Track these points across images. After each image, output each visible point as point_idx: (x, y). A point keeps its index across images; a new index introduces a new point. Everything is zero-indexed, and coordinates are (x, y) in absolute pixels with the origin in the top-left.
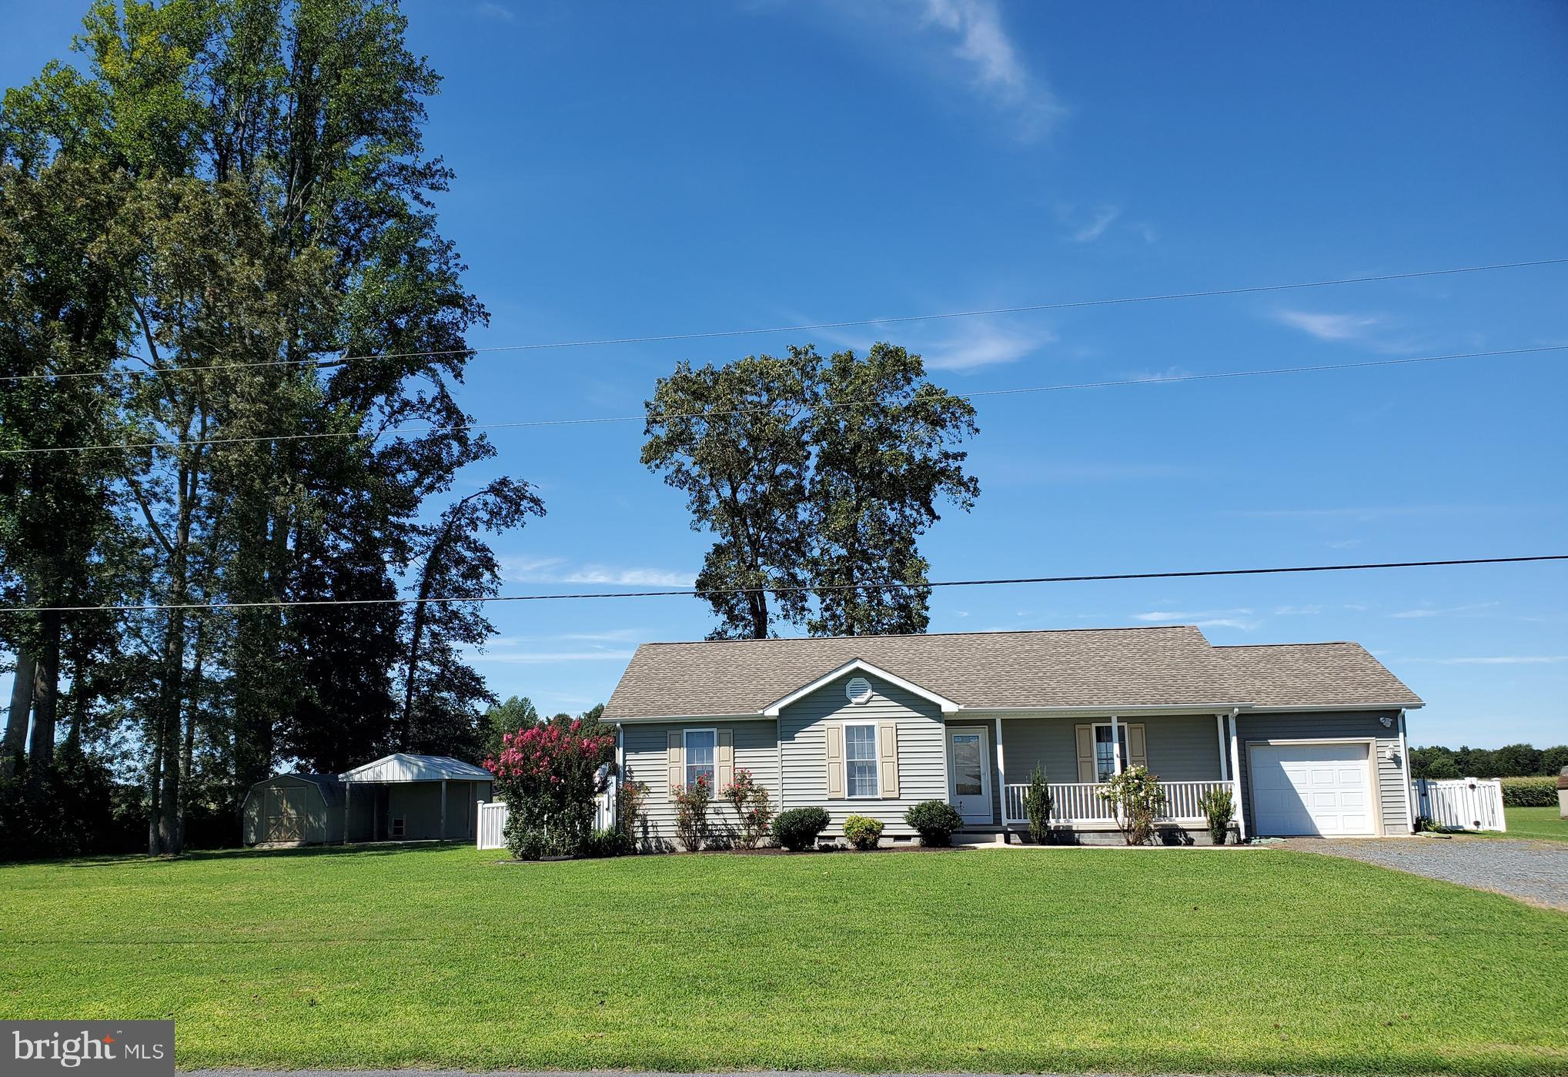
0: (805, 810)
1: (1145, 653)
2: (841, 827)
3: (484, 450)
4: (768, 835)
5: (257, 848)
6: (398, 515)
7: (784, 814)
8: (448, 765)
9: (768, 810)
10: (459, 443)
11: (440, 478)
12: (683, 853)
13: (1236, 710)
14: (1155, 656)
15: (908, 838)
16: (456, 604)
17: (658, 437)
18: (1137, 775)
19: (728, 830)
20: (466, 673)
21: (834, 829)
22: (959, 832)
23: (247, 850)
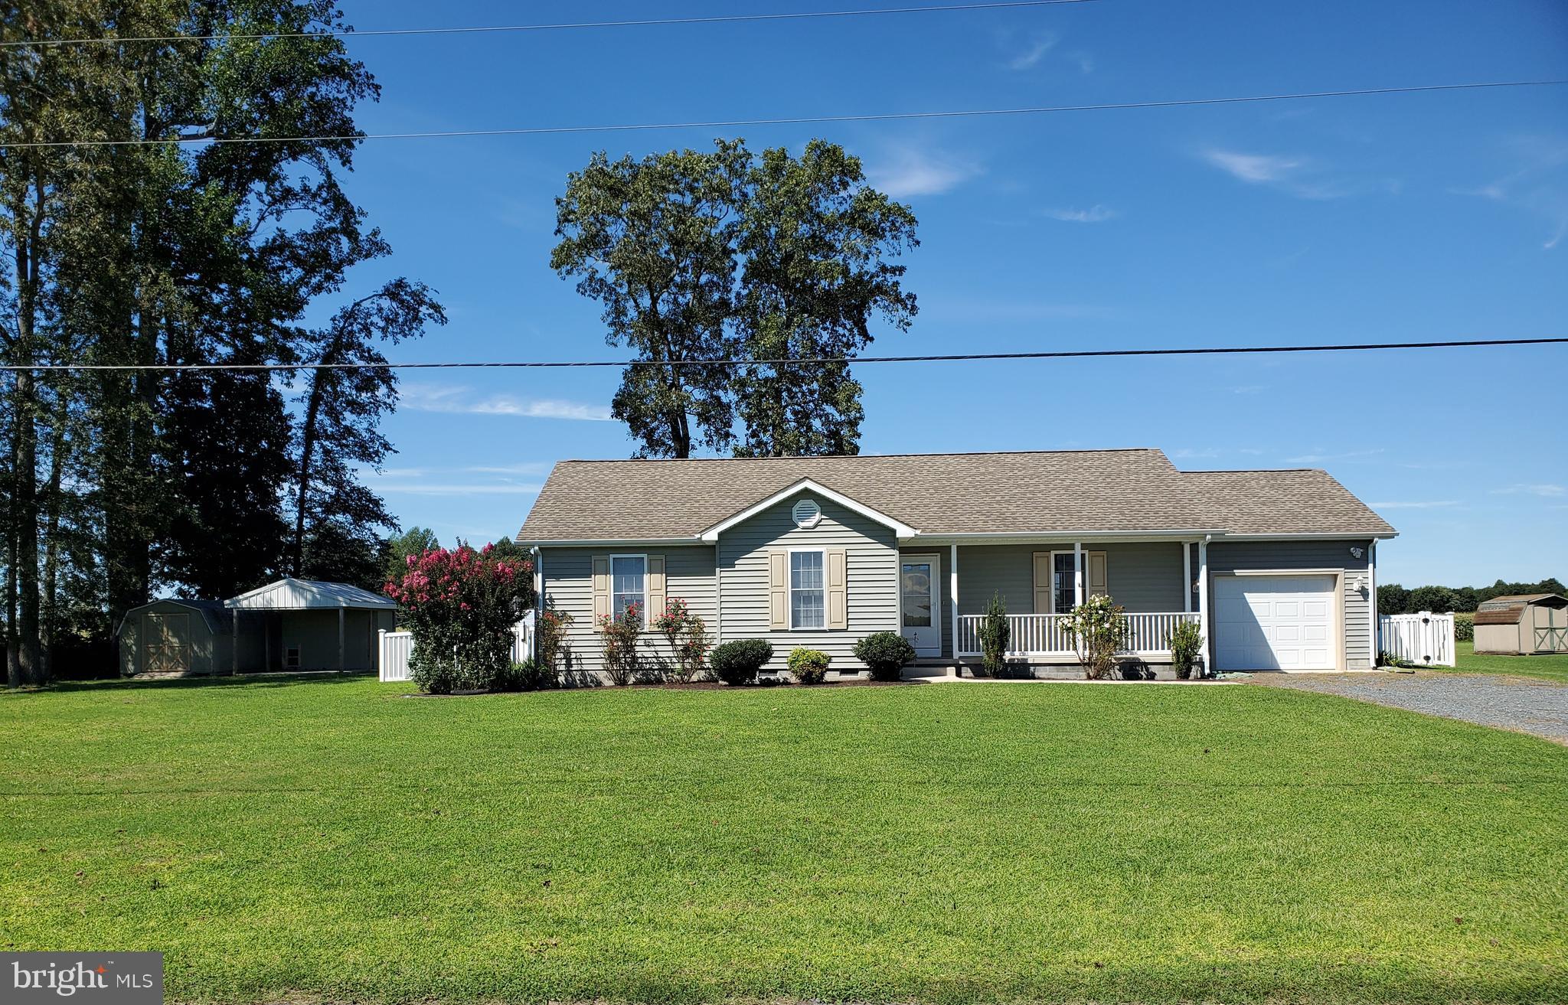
0: (747, 643)
1: (1109, 476)
2: (785, 660)
3: (376, 247)
4: (703, 669)
5: (136, 678)
6: (282, 318)
7: (723, 646)
8: (345, 592)
9: (704, 642)
10: (349, 239)
11: (329, 278)
12: (611, 687)
13: (1209, 537)
14: (1118, 480)
15: (855, 671)
16: (349, 418)
17: (569, 239)
18: (1101, 606)
19: (660, 663)
20: (363, 493)
21: (778, 662)
22: (912, 666)
23: (124, 680)
